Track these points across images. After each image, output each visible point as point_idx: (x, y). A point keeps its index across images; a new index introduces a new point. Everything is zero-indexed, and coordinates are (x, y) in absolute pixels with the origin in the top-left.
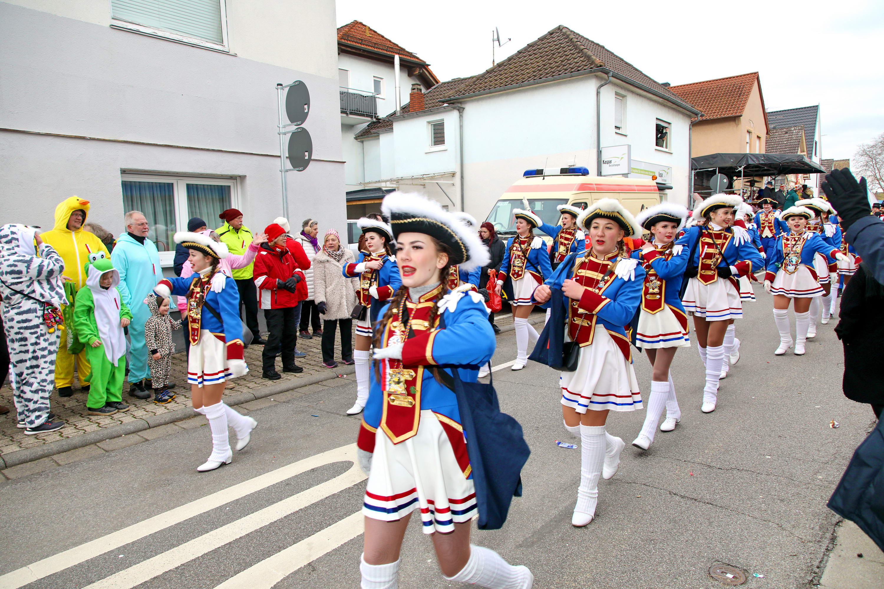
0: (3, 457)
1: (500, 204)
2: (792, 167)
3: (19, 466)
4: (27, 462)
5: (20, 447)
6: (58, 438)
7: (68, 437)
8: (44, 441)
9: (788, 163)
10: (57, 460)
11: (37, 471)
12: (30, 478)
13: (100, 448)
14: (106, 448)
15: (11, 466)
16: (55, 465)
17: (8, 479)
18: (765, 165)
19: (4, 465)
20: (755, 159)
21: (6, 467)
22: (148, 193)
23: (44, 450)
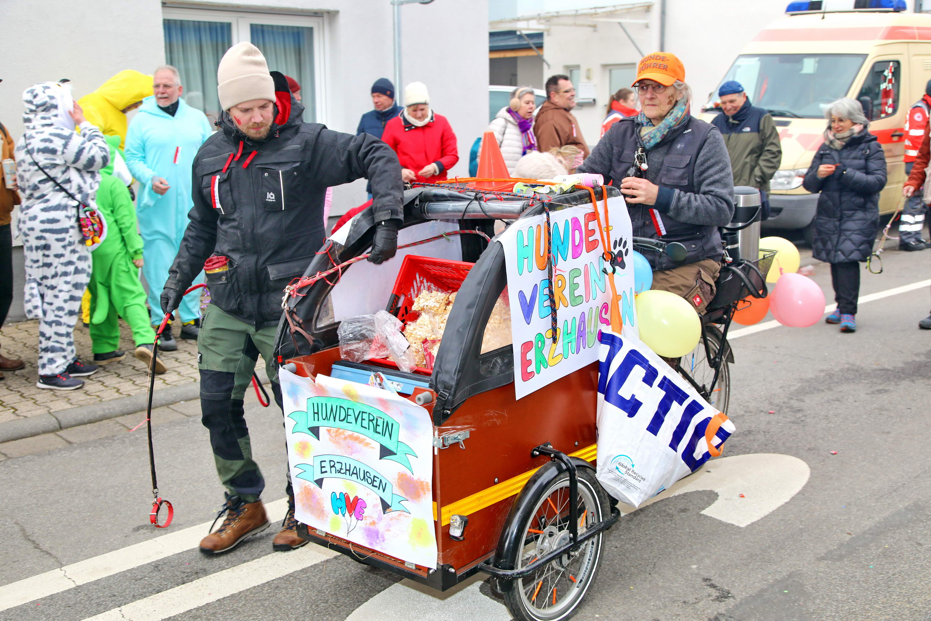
0: (54, 414)
1: (743, 62)
3: (76, 428)
4: (85, 424)
5: (71, 404)
6: (117, 395)
7: (129, 395)
8: (99, 399)
10: (124, 423)
11: (104, 435)
12: (101, 442)
13: (177, 411)
14: (186, 412)
15: (67, 428)
16: (125, 429)
17: (70, 443)
19: (57, 425)
21: (61, 428)
22: (193, 35)
23: (104, 410)
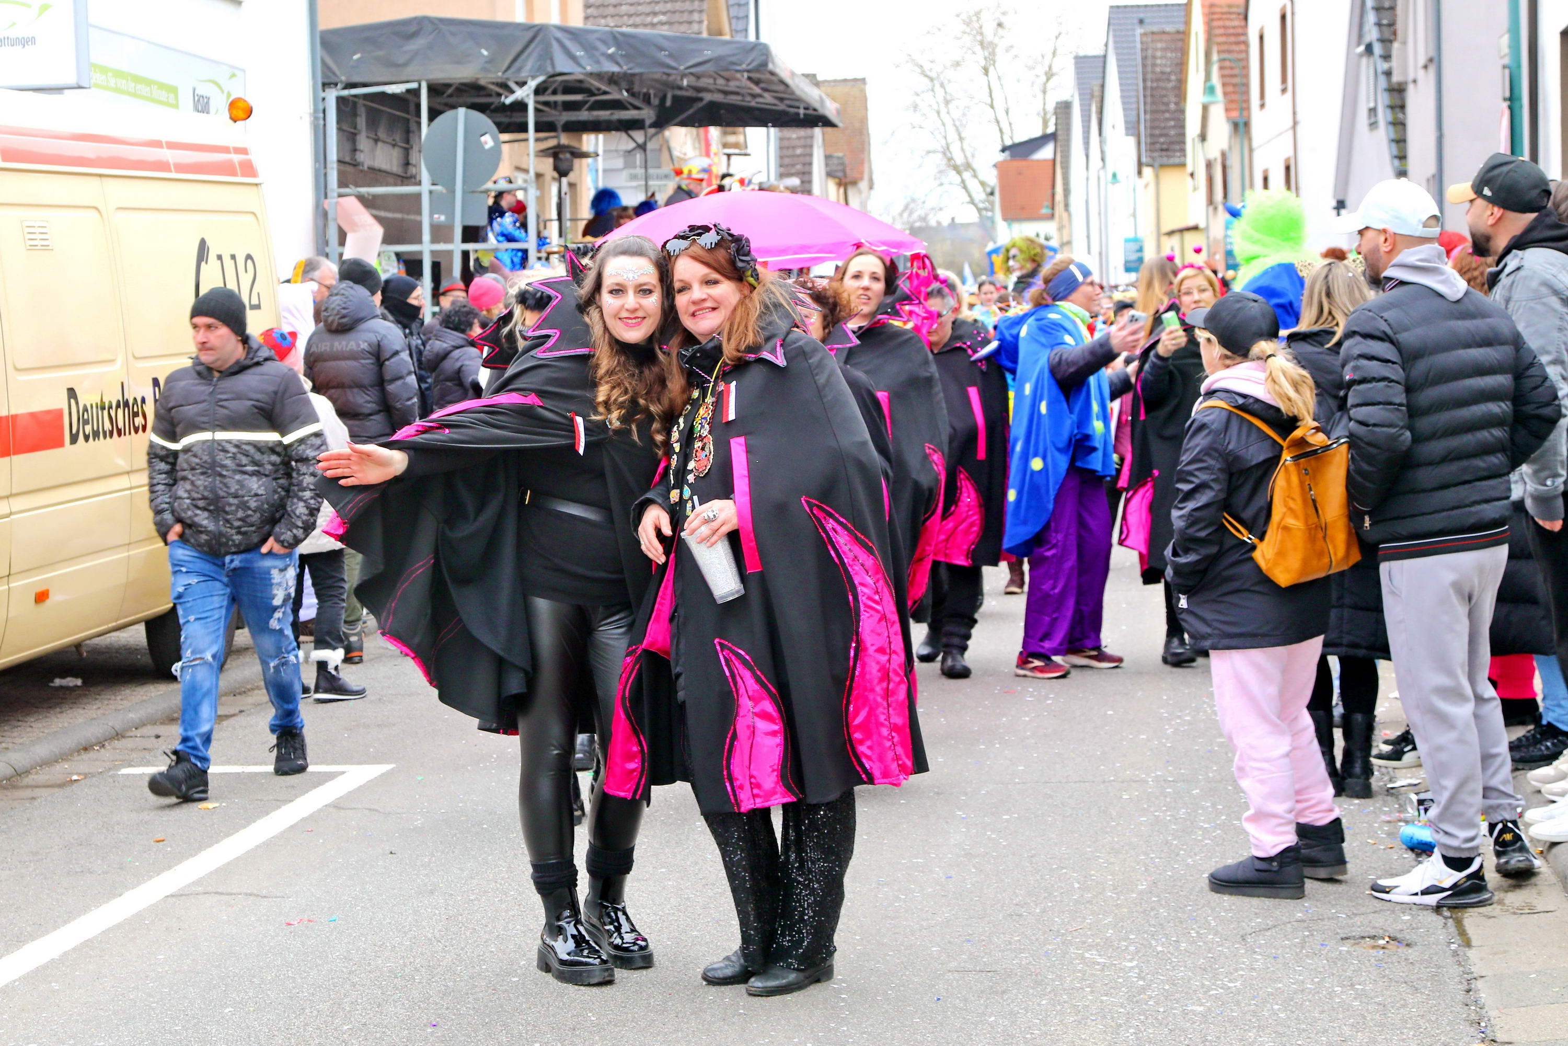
2: (708, 97)
9: (698, 77)
18: (613, 79)
20: (580, 53)
